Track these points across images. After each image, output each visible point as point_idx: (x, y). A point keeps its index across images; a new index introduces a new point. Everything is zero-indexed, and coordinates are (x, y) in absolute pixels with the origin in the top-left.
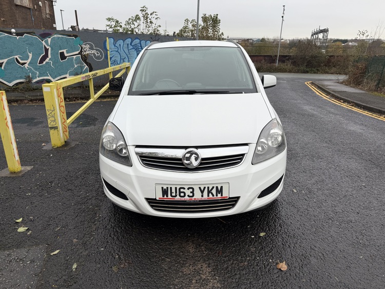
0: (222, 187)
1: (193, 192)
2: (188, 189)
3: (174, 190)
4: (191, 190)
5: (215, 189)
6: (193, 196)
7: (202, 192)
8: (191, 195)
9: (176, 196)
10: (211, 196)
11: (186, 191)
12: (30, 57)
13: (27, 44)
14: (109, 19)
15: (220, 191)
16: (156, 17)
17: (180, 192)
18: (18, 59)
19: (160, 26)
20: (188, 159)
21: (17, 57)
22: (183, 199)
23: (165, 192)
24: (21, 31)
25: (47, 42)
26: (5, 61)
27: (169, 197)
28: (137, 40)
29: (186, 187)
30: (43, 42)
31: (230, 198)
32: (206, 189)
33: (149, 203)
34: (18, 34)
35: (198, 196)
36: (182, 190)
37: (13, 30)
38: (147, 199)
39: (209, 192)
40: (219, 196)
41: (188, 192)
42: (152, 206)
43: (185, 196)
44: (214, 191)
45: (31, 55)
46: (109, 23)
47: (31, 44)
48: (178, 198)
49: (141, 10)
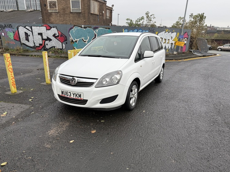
0: (81, 94)
1: (70, 94)
2: (69, 93)
3: (65, 93)
4: (70, 93)
5: (78, 94)
6: (71, 96)
7: (74, 95)
8: (70, 95)
9: (65, 95)
10: (77, 97)
11: (68, 93)
12: (88, 39)
13: (88, 32)
14: (127, 19)
15: (80, 96)
16: (154, 17)
17: (67, 94)
18: (83, 39)
19: (155, 22)
20: (72, 81)
21: (83, 38)
22: (67, 96)
23: (62, 92)
24: (86, 26)
25: (96, 32)
26: (78, 40)
27: (64, 95)
28: (140, 30)
29: (69, 92)
30: (94, 31)
31: (84, 100)
32: (75, 94)
33: (59, 96)
34: (84, 28)
35: (72, 96)
36: (67, 93)
37: (83, 26)
38: (58, 95)
39: (76, 95)
40: (80, 98)
41: (69, 94)
42: (60, 98)
43: (68, 96)
44: (78, 95)
45: (88, 37)
46: (127, 21)
47: (89, 32)
48: (66, 96)
49: (146, 14)
